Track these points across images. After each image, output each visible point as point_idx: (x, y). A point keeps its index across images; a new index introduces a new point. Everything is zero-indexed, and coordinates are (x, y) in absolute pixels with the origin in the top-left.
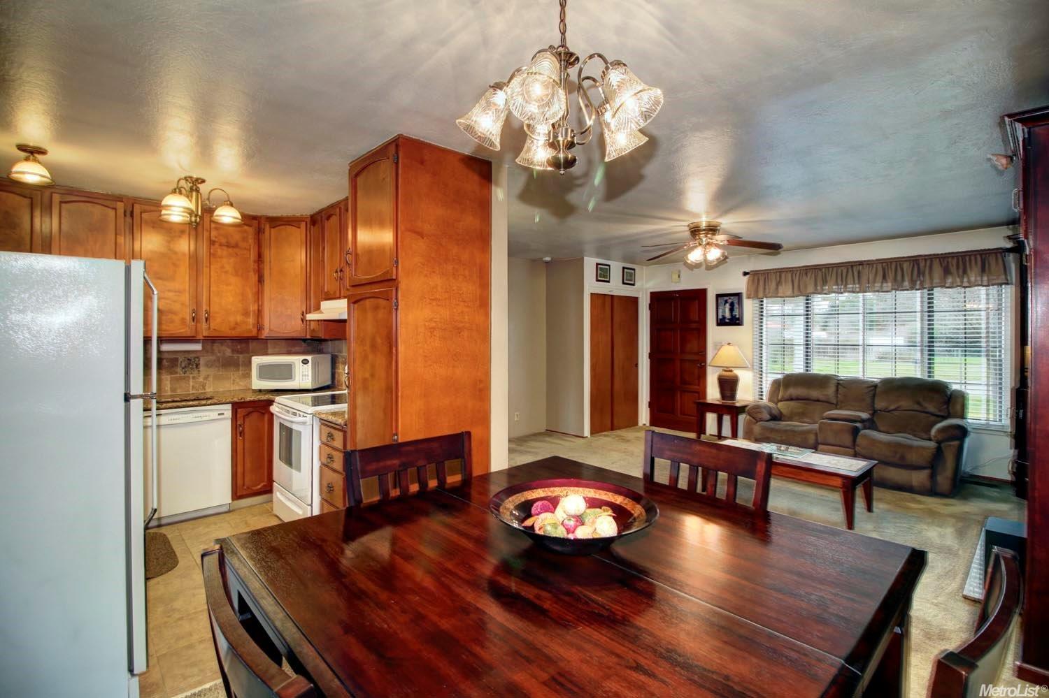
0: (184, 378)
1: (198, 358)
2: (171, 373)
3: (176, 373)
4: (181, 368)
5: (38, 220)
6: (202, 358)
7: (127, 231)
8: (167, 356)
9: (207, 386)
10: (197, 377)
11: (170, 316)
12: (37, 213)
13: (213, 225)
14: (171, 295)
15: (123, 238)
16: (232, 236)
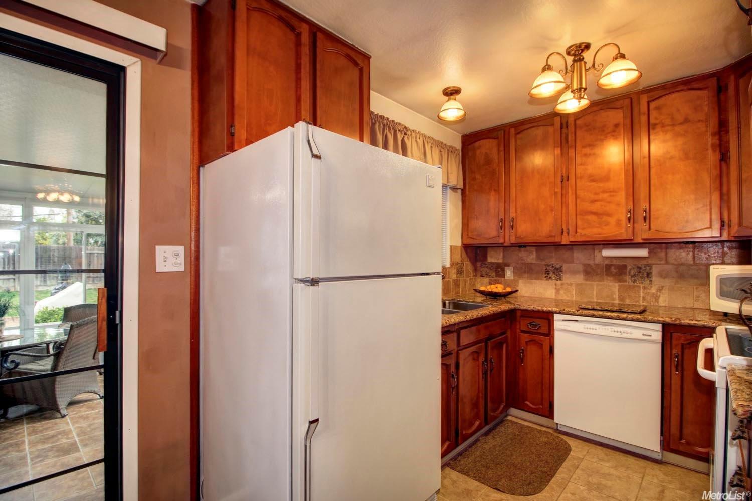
0: (634, 287)
1: (648, 265)
2: (620, 281)
3: (625, 281)
4: (630, 276)
5: (502, 153)
6: (654, 266)
7: (564, 141)
8: (615, 262)
9: (661, 299)
10: (649, 287)
11: (605, 218)
12: (502, 148)
13: (652, 105)
14: (605, 196)
15: (560, 149)
16: (678, 110)
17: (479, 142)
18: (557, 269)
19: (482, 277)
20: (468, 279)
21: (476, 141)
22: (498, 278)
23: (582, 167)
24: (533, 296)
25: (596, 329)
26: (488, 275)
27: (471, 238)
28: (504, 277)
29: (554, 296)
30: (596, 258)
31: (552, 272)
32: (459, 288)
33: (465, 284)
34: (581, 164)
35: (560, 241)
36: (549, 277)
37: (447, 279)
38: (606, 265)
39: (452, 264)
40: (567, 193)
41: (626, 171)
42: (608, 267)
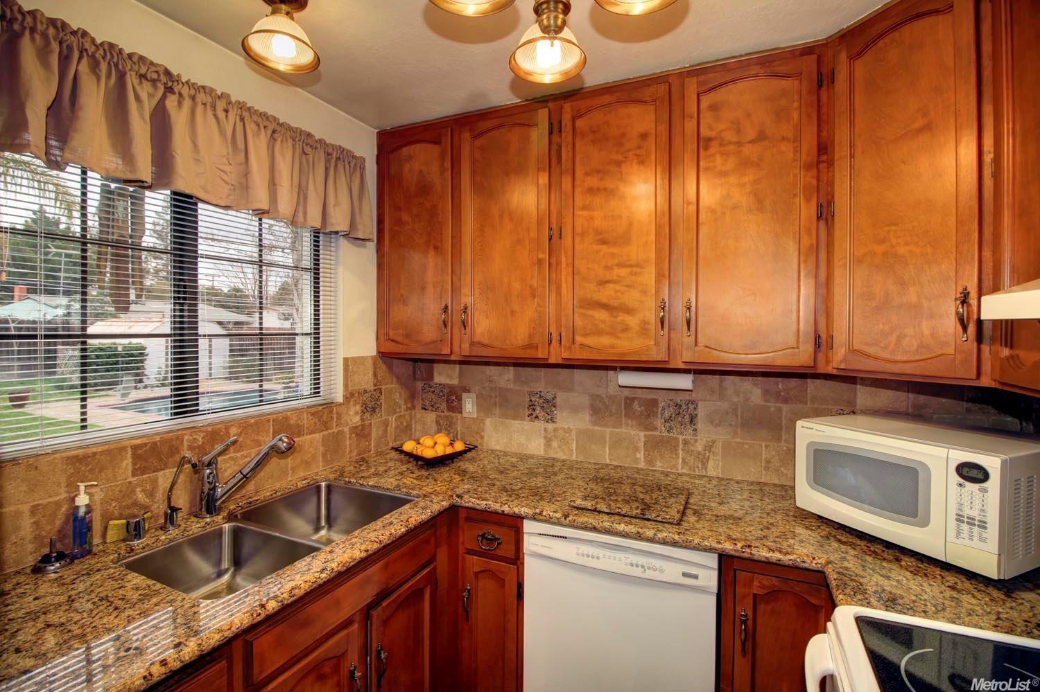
0: (669, 441)
1: (693, 402)
2: (647, 428)
3: (655, 428)
4: (663, 421)
5: (448, 174)
6: (700, 404)
7: (554, 160)
8: (639, 393)
9: (711, 464)
10: (693, 441)
11: (622, 317)
12: (448, 165)
13: (706, 101)
14: (624, 272)
15: (547, 174)
16: (748, 115)
17: (408, 148)
18: (547, 401)
19: (423, 411)
20: (392, 419)
21: (405, 145)
22: (450, 413)
23: (585, 213)
24: (508, 450)
25: (598, 558)
26: (434, 408)
27: (393, 341)
28: (461, 413)
29: (542, 453)
30: (609, 384)
31: (541, 408)
32: (369, 441)
33: (386, 431)
34: (584, 208)
35: (547, 357)
36: (534, 416)
37: (335, 430)
38: (626, 398)
39: (349, 396)
40: (558, 263)
41: (658, 228)
42: (629, 401)
